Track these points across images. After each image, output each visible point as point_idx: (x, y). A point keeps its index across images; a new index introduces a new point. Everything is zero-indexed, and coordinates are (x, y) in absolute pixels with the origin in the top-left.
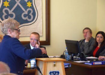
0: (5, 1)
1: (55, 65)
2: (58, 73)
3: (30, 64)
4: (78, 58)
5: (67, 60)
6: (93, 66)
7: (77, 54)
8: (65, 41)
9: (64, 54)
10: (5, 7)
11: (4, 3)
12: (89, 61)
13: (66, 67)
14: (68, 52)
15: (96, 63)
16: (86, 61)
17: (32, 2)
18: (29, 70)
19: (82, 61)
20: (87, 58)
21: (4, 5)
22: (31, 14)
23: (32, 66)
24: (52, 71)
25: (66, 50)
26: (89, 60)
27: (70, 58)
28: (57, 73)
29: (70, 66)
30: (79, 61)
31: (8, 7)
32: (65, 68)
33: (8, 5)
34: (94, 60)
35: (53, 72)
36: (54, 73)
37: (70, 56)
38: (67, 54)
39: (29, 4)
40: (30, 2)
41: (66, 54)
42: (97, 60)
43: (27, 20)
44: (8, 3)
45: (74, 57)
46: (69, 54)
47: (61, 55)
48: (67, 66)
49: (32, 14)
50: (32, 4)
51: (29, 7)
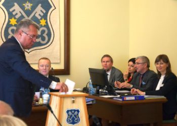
0: (11, 18)
1: (73, 102)
2: (78, 111)
3: (43, 100)
4: (104, 91)
5: (91, 94)
6: (124, 102)
7: (104, 86)
8: (88, 70)
9: (88, 87)
10: (12, 25)
11: (10, 20)
12: (119, 96)
13: (88, 103)
14: (93, 84)
15: (128, 98)
16: (115, 95)
17: (47, 20)
18: (42, 107)
19: (110, 95)
20: (116, 91)
21: (10, 23)
22: (45, 35)
23: (45, 102)
24: (70, 109)
25: (90, 81)
26: (119, 94)
27: (95, 92)
28: (76, 112)
29: (95, 102)
30: (106, 95)
31: (15, 25)
32: (87, 105)
33: (16, 23)
34: (126, 94)
35: (71, 111)
36: (73, 112)
37: (95, 89)
38: (92, 86)
39: (43, 22)
40: (45, 19)
41: (90, 87)
42: (129, 95)
43: (40, 42)
44: (16, 20)
45: (100, 90)
46: (94, 87)
47: (83, 87)
48: (91, 103)
49: (47, 35)
50: (47, 22)
51: (43, 25)
